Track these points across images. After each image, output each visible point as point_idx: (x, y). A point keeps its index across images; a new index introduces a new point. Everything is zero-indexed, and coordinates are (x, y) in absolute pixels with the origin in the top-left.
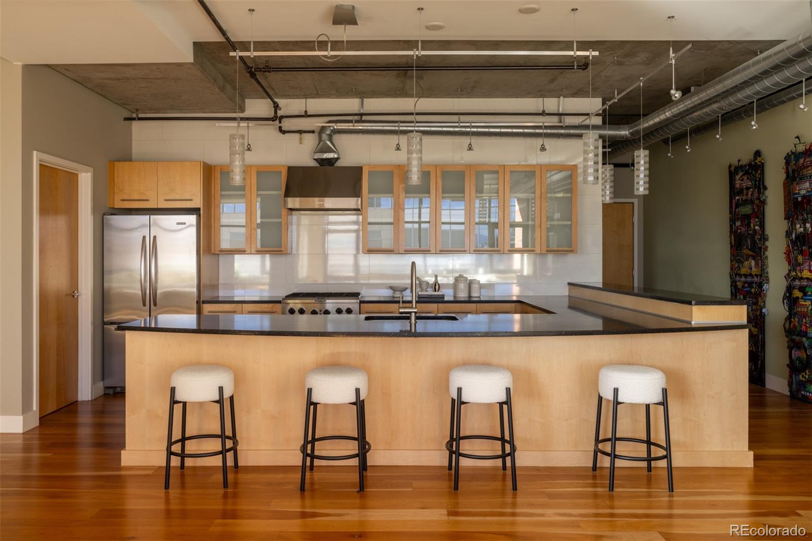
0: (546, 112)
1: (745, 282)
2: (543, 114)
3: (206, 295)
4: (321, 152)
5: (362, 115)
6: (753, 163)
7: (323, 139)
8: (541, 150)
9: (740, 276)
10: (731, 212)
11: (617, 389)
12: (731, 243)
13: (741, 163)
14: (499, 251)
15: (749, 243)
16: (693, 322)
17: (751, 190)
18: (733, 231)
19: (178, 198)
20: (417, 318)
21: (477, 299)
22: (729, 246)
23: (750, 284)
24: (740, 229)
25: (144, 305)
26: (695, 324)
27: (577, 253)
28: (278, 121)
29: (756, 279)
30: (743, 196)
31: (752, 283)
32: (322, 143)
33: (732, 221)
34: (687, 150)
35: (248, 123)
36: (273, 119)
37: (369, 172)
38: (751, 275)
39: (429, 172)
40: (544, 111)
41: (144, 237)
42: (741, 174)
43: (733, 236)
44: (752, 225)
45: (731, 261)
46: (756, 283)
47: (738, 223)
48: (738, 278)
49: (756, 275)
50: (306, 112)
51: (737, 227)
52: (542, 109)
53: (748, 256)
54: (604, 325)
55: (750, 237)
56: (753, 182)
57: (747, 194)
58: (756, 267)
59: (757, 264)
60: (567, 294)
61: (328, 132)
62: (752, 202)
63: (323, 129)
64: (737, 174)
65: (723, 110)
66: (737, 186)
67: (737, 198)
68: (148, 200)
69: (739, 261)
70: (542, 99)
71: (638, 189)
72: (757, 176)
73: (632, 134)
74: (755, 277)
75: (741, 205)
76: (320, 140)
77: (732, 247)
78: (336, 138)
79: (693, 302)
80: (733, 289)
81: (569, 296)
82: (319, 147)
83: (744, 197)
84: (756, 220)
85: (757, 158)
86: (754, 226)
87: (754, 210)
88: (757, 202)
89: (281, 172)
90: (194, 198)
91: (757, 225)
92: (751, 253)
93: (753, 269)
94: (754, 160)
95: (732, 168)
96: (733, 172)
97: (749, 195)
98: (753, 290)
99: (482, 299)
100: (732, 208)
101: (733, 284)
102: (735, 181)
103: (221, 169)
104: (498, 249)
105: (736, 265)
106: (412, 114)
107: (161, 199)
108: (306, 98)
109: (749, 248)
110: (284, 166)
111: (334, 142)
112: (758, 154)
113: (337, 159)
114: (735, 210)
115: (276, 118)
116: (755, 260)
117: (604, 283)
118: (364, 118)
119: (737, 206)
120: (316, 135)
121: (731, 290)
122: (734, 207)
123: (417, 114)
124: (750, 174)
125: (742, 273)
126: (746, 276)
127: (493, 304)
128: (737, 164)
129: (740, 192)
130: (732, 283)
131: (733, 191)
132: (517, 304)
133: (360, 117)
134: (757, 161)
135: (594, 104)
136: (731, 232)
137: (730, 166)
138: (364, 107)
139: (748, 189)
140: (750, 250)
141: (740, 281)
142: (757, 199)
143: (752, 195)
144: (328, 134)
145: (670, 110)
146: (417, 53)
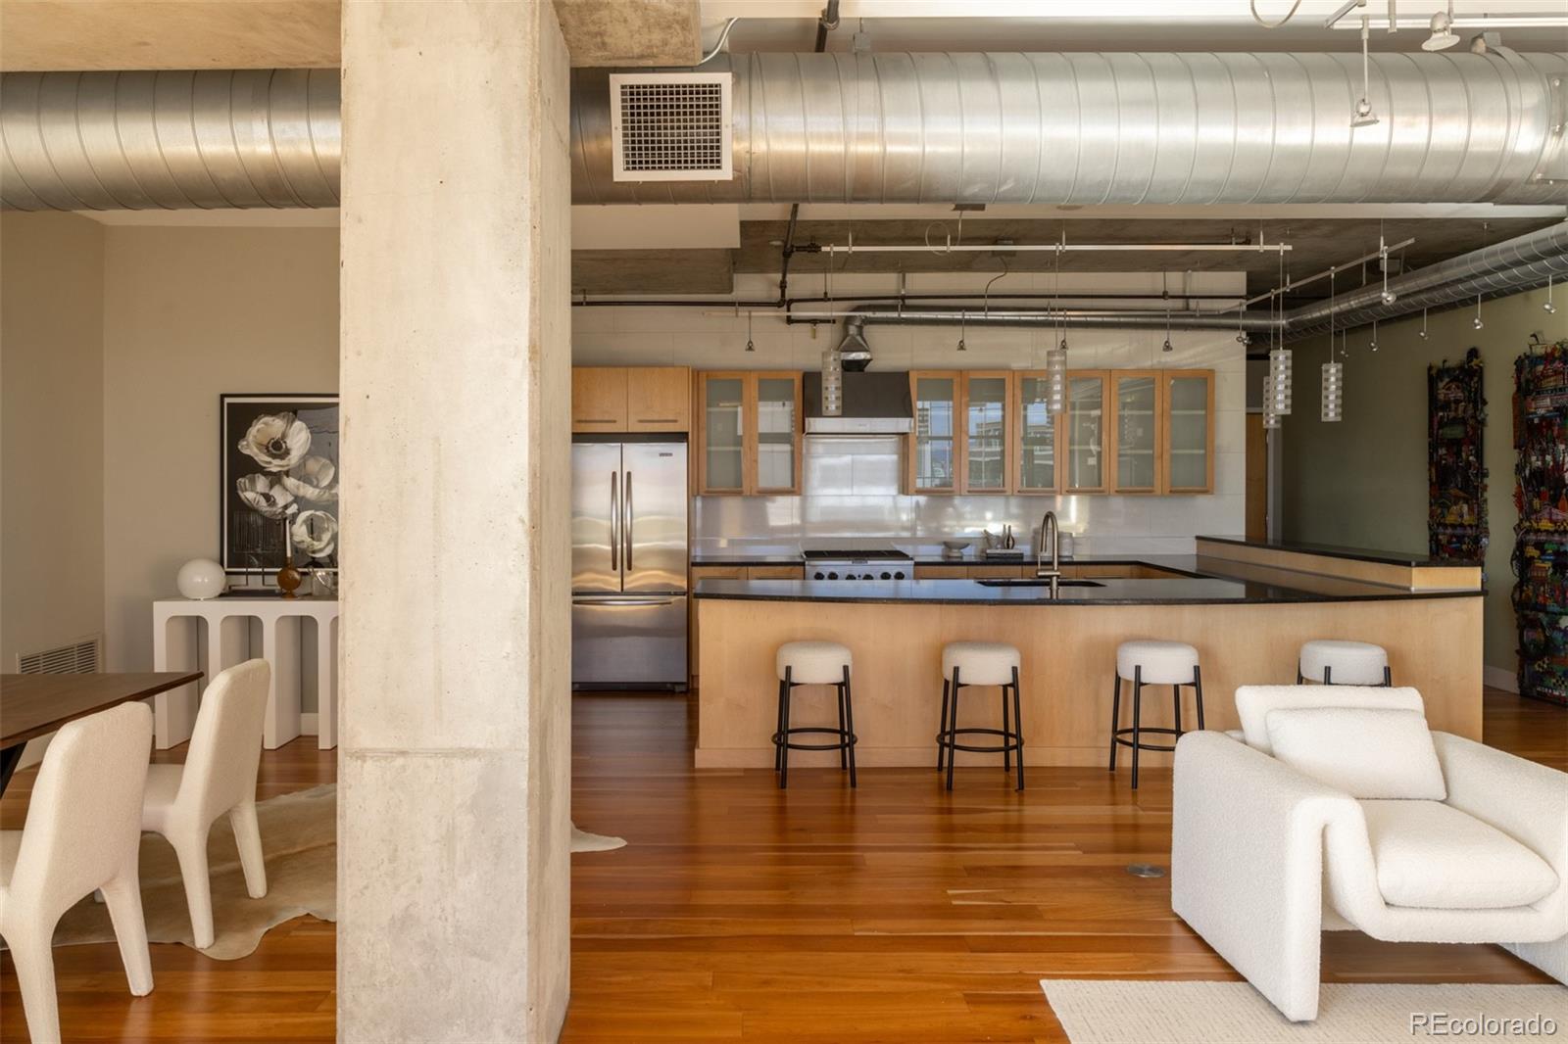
0: (1170, 294)
1: (1452, 536)
2: (1164, 296)
3: (699, 553)
4: (846, 351)
5: (903, 298)
6: (1466, 367)
7: (851, 332)
8: (1164, 350)
9: (1445, 526)
10: (1431, 435)
11: (1329, 668)
12: (1430, 480)
13: (1447, 365)
14: (1103, 492)
15: (1459, 479)
16: (1413, 589)
17: (1463, 404)
18: (1433, 462)
19: (656, 418)
20: (1060, 584)
21: (1066, 560)
22: (1428, 482)
23: (1460, 539)
24: (1445, 459)
25: (615, 568)
26: (1416, 590)
27: (1212, 494)
28: (785, 307)
29: (1469, 531)
30: (1450, 411)
31: (1464, 536)
32: (848, 338)
33: (1433, 447)
34: (1372, 348)
35: (750, 312)
36: (779, 305)
37: (918, 380)
38: (1462, 525)
39: (1004, 380)
40: (1165, 293)
41: (614, 474)
42: (1447, 380)
43: (1433, 470)
44: (1464, 455)
45: (1431, 505)
46: (1469, 537)
47: (1442, 451)
48: (1441, 530)
49: (1471, 526)
50: (826, 293)
51: (1441, 456)
52: (1163, 290)
53: (1457, 500)
54: (1248, 591)
55: (1460, 471)
56: (1467, 394)
57: (1456, 409)
58: (1469, 515)
59: (1471, 510)
60: (1195, 553)
61: (858, 323)
62: (1463, 422)
63: (848, 321)
64: (1442, 381)
65: (1435, 302)
66: (1441, 397)
67: (1441, 414)
68: (615, 422)
69: (1444, 506)
70: (1162, 273)
71: (1327, 415)
72: (1472, 384)
73: (1291, 324)
74: (1468, 528)
75: (1446, 425)
76: (846, 333)
77: (1431, 484)
78: (868, 330)
79: (1413, 564)
80: (1434, 546)
81: (1197, 555)
82: (845, 342)
83: (1452, 414)
84: (1471, 447)
85: (1472, 361)
86: (1468, 456)
87: (1466, 433)
88: (1471, 422)
89: (793, 380)
90: (678, 419)
91: (1471, 455)
92: (1461, 494)
93: (1466, 517)
94: (1469, 363)
95: (1434, 372)
96: (1434, 377)
97: (1460, 412)
98: (1464, 547)
99: (1076, 559)
100: (1433, 429)
101: (1434, 538)
102: (1438, 389)
103: (707, 376)
104: (1101, 489)
105: (1439, 511)
106: (982, 297)
107: (633, 419)
108: (825, 273)
109: (1460, 486)
110: (798, 370)
111: (865, 335)
112: (1473, 353)
113: (869, 361)
114: (1438, 432)
115: (785, 302)
116: (1467, 503)
117: (1247, 537)
118: (908, 302)
119: (1441, 425)
120: (838, 326)
121: (1431, 547)
122: (1436, 427)
123: (990, 297)
124: (1462, 381)
125: (1447, 522)
126: (1453, 526)
127: (1099, 567)
128: (1440, 365)
129: (1446, 406)
130: (1431, 537)
131: (1434, 404)
132: (1133, 566)
133: (902, 301)
134: (1473, 364)
135: (1235, 281)
136: (1431, 463)
137: (1430, 368)
138: (906, 285)
139: (1457, 402)
140: (1460, 489)
141: (1444, 534)
142: (1472, 417)
143: (1464, 411)
144: (857, 326)
145: (1358, 298)
146: (1060, 248)
